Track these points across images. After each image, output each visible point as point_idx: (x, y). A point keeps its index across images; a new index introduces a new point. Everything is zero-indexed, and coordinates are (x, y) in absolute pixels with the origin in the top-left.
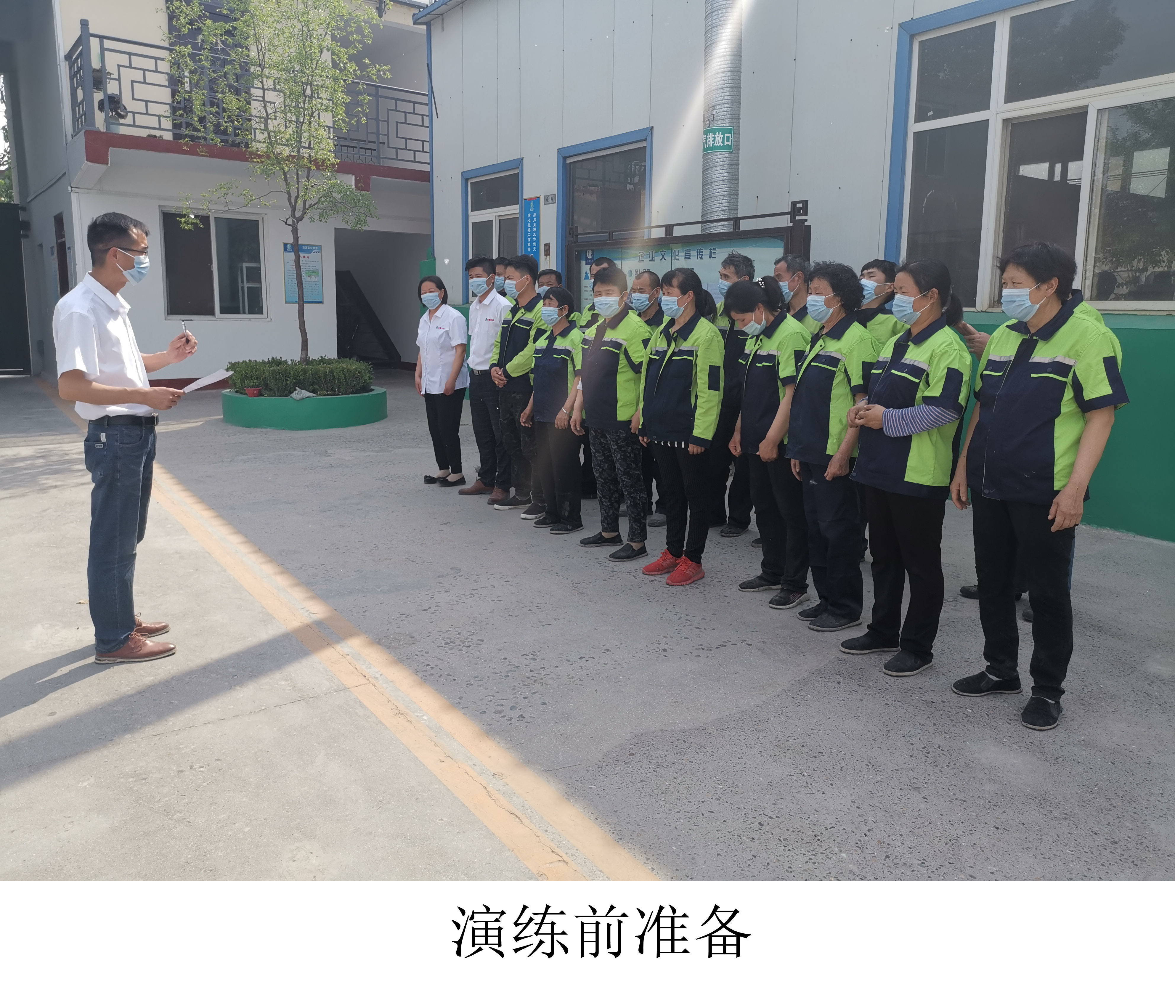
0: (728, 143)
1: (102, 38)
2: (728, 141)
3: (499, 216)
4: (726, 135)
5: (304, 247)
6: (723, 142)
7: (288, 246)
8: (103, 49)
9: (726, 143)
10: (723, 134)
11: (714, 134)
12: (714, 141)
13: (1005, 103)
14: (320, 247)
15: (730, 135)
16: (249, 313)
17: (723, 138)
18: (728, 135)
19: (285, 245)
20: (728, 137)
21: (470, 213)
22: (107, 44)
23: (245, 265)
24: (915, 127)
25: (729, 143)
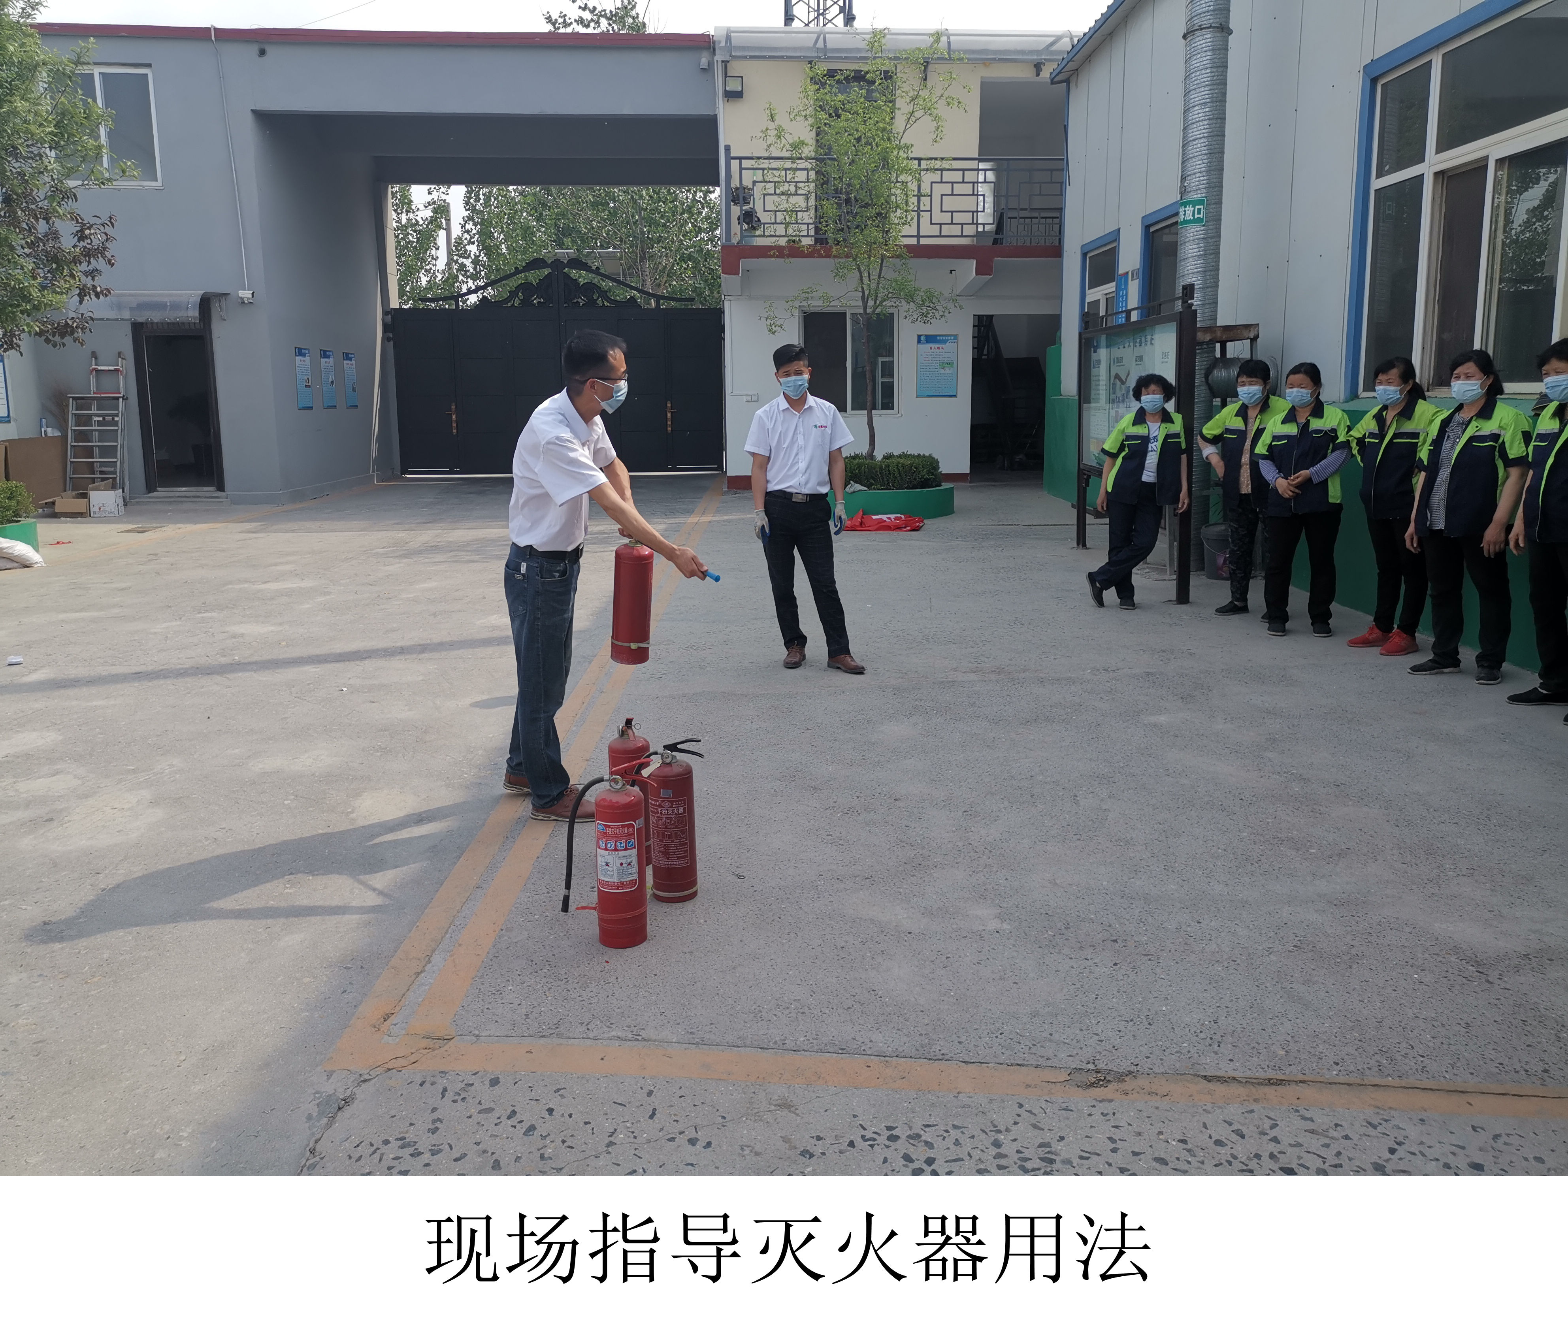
0: (1199, 216)
1: (740, 159)
2: (1199, 213)
3: (1106, 294)
4: (1197, 207)
5: (938, 338)
6: (1193, 215)
7: (922, 338)
8: (741, 169)
9: (1196, 216)
10: (1194, 206)
11: (1185, 207)
12: (1185, 215)
13: (1437, 153)
14: (956, 337)
15: (1202, 207)
16: (882, 409)
17: (1194, 211)
18: (1199, 207)
19: (919, 337)
20: (1199, 210)
21: (1088, 292)
22: (746, 164)
23: (880, 359)
24: (1377, 184)
25: (1201, 216)
